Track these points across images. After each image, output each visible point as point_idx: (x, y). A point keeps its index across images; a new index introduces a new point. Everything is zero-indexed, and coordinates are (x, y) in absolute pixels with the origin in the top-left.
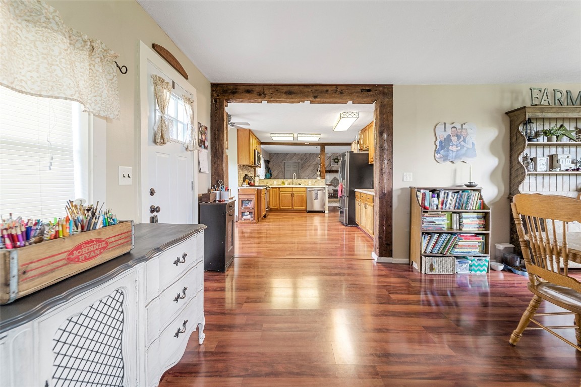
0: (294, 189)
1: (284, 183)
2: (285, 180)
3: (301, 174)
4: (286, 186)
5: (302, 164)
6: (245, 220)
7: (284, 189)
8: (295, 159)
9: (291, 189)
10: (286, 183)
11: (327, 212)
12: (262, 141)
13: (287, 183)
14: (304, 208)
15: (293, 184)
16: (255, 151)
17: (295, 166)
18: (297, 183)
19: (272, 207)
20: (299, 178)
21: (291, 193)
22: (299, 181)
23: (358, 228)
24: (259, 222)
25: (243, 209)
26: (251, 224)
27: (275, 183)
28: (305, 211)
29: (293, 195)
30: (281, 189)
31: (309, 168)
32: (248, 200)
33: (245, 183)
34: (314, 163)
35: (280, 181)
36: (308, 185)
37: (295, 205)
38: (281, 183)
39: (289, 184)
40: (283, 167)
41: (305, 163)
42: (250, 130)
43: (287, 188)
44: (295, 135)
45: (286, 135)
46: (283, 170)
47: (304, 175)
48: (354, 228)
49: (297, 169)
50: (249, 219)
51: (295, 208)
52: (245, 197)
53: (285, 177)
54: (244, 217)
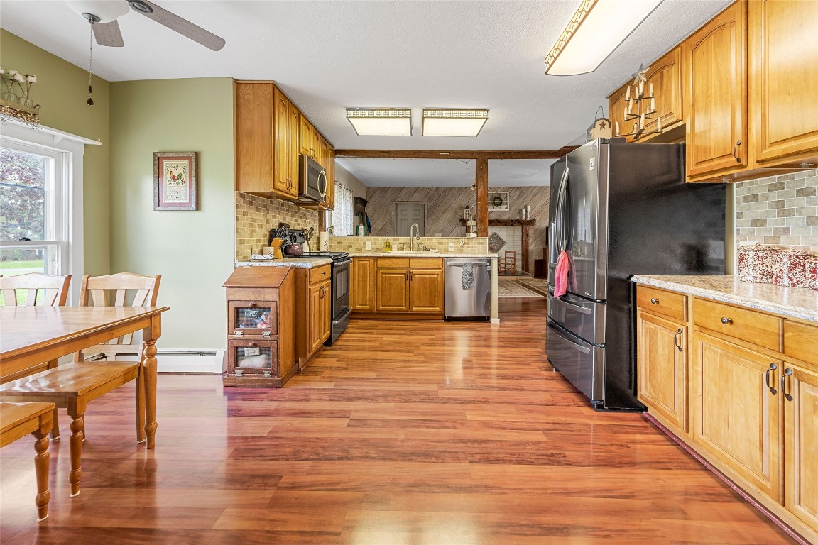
0: (414, 263)
1: (388, 246)
2: (391, 239)
3: (428, 227)
4: (394, 253)
5: (430, 209)
6: (246, 371)
7: (387, 261)
8: (416, 197)
9: (404, 263)
10: (395, 247)
11: (495, 320)
12: (337, 147)
13: (397, 247)
14: (437, 309)
15: (411, 248)
16: (301, 157)
17: (418, 212)
18: (421, 247)
19: (358, 307)
20: (424, 234)
21: (405, 271)
22: (426, 241)
23: (646, 420)
24: (298, 372)
25: (238, 334)
26: (265, 385)
27: (370, 246)
28: (441, 317)
29: (409, 277)
30: (380, 262)
31: (444, 216)
32: (255, 306)
33: (272, 249)
34: (454, 206)
35: (381, 241)
36: (447, 251)
37: (416, 302)
38: (384, 245)
39: (402, 249)
40: (393, 213)
41: (436, 206)
42: (275, 86)
43: (394, 260)
44: (417, 114)
45: (390, 113)
46: (394, 219)
47: (433, 229)
48: (630, 418)
49: (420, 217)
50: (260, 371)
51: (414, 309)
52: (245, 297)
53: (399, 232)
54: (244, 363)
